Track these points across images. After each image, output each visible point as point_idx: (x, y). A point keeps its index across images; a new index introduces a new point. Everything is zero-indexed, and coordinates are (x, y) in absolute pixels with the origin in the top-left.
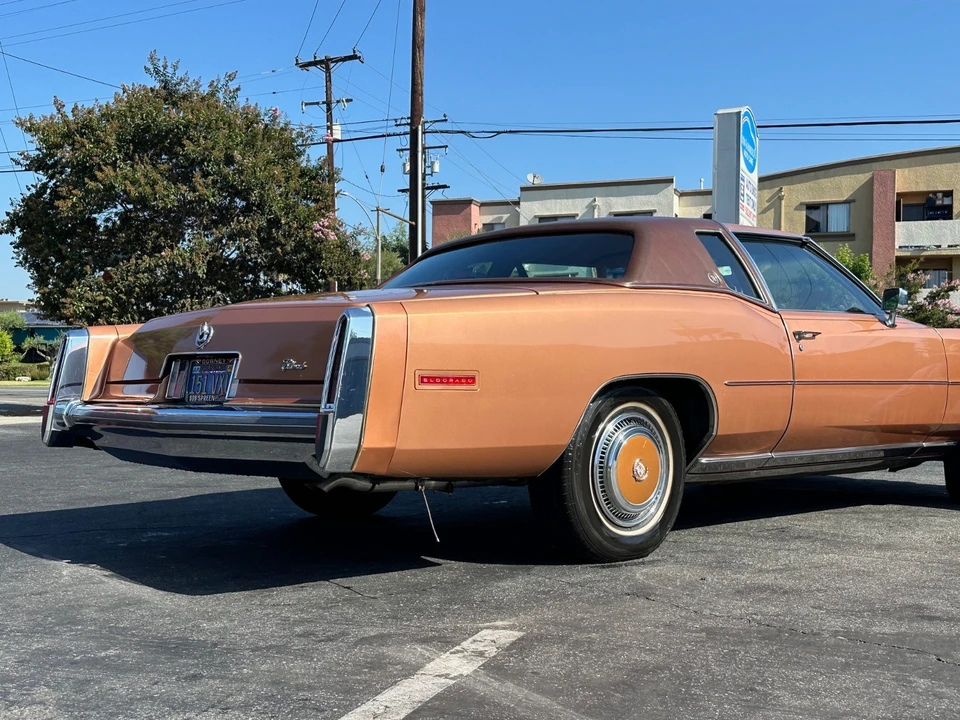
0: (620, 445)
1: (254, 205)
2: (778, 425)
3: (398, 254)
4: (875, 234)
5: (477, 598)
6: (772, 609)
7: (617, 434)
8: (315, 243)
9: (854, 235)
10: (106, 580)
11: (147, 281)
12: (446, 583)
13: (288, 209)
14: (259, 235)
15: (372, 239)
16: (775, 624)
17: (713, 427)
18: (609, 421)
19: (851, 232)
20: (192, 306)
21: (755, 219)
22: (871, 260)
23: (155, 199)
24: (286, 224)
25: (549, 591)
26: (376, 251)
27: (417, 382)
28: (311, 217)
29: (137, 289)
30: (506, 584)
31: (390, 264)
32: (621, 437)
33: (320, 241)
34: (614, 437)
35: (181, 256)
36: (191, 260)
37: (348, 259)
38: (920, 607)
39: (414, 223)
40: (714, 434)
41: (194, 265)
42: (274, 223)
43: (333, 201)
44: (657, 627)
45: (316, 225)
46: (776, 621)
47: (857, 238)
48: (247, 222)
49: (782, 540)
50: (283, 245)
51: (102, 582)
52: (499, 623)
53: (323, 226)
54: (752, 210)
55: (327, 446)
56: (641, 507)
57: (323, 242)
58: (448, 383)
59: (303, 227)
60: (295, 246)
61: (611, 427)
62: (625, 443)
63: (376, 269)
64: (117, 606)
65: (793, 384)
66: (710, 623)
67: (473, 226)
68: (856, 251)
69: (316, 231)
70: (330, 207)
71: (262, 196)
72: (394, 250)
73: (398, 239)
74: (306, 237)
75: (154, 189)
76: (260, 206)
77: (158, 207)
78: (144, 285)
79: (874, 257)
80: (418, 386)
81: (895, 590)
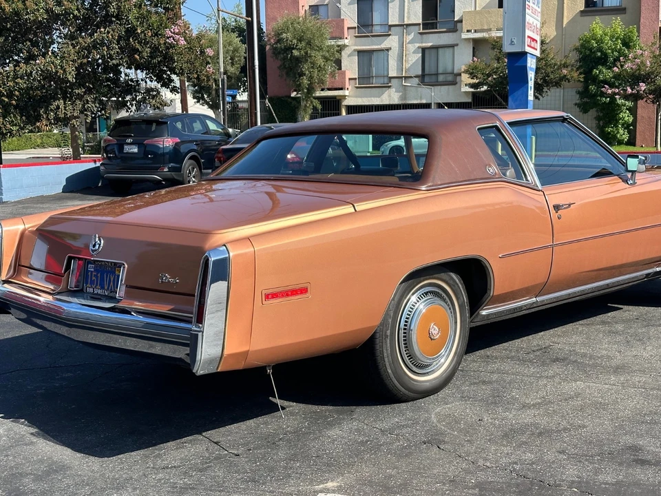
0: (421, 312)
1: (113, 16)
2: (541, 279)
3: (236, 34)
4: (643, 8)
5: (313, 453)
6: (529, 456)
7: (418, 304)
8: (168, 48)
9: (625, 9)
10: (34, 439)
11: (25, 86)
12: (291, 433)
13: (143, 18)
14: (118, 43)
15: (214, 21)
16: (530, 474)
17: (490, 290)
18: (413, 294)
19: (623, 6)
20: (65, 107)
21: (540, 15)
22: (638, 31)
23: (27, 14)
24: (142, 32)
25: (367, 441)
26: (217, 32)
27: (264, 299)
28: (164, 26)
29: (17, 93)
30: (334, 432)
31: (230, 44)
32: (421, 307)
33: (172, 46)
34: (417, 306)
35: (53, 63)
36: (62, 67)
37: (195, 59)
38: (635, 449)
39: (250, 19)
40: (491, 294)
41: (65, 71)
42: (131, 32)
43: (180, 9)
44: (444, 484)
45: (168, 32)
46: (529, 470)
47: (628, 11)
48: (108, 32)
49: (544, 364)
50: (141, 52)
51: (32, 443)
52: (330, 485)
53: (174, 33)
54: (537, 8)
55: (198, 357)
56: (435, 358)
57: (174, 47)
58: (287, 295)
59: (156, 35)
60: (151, 53)
61: (414, 298)
62: (424, 311)
63: (218, 48)
64: (48, 473)
65: (552, 246)
66: (482, 477)
67: (301, 8)
68: (627, 24)
69: (168, 38)
70: (178, 16)
71: (119, 8)
72: (233, 31)
73: (236, 21)
74: (160, 44)
75: (25, 5)
76: (118, 17)
77: (30, 19)
78: (22, 89)
79: (642, 28)
80: (264, 302)
81: (621, 427)
